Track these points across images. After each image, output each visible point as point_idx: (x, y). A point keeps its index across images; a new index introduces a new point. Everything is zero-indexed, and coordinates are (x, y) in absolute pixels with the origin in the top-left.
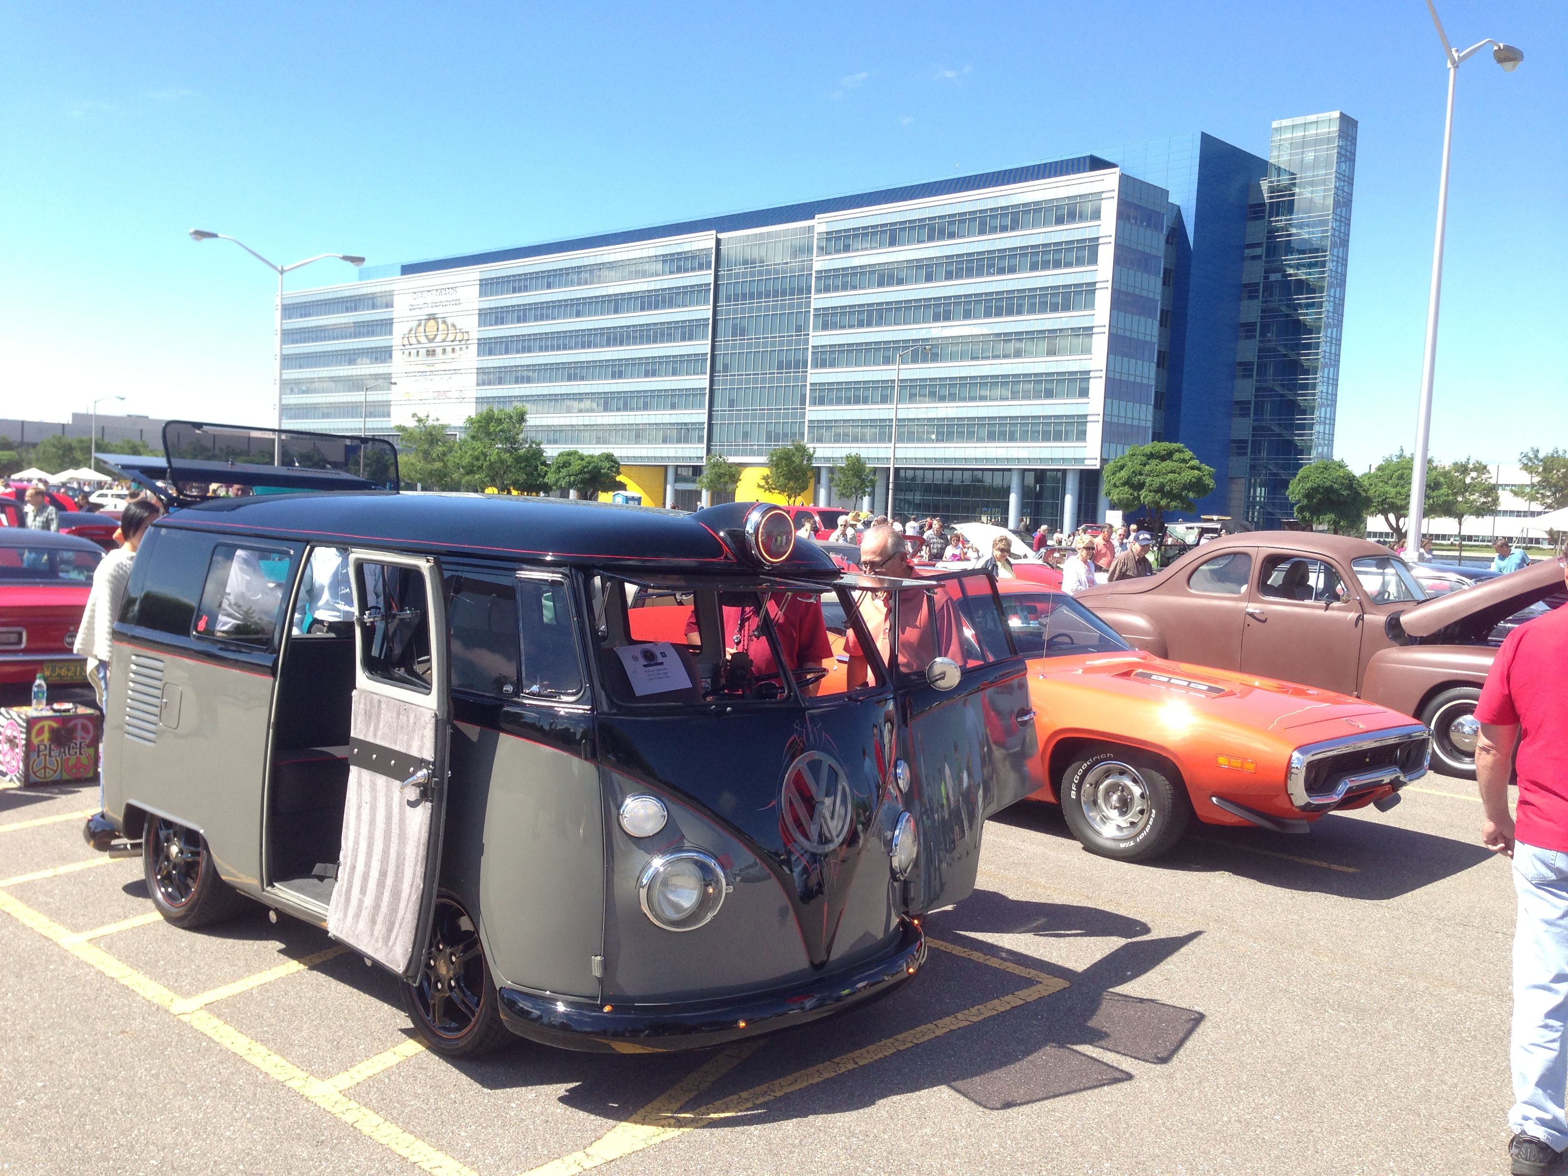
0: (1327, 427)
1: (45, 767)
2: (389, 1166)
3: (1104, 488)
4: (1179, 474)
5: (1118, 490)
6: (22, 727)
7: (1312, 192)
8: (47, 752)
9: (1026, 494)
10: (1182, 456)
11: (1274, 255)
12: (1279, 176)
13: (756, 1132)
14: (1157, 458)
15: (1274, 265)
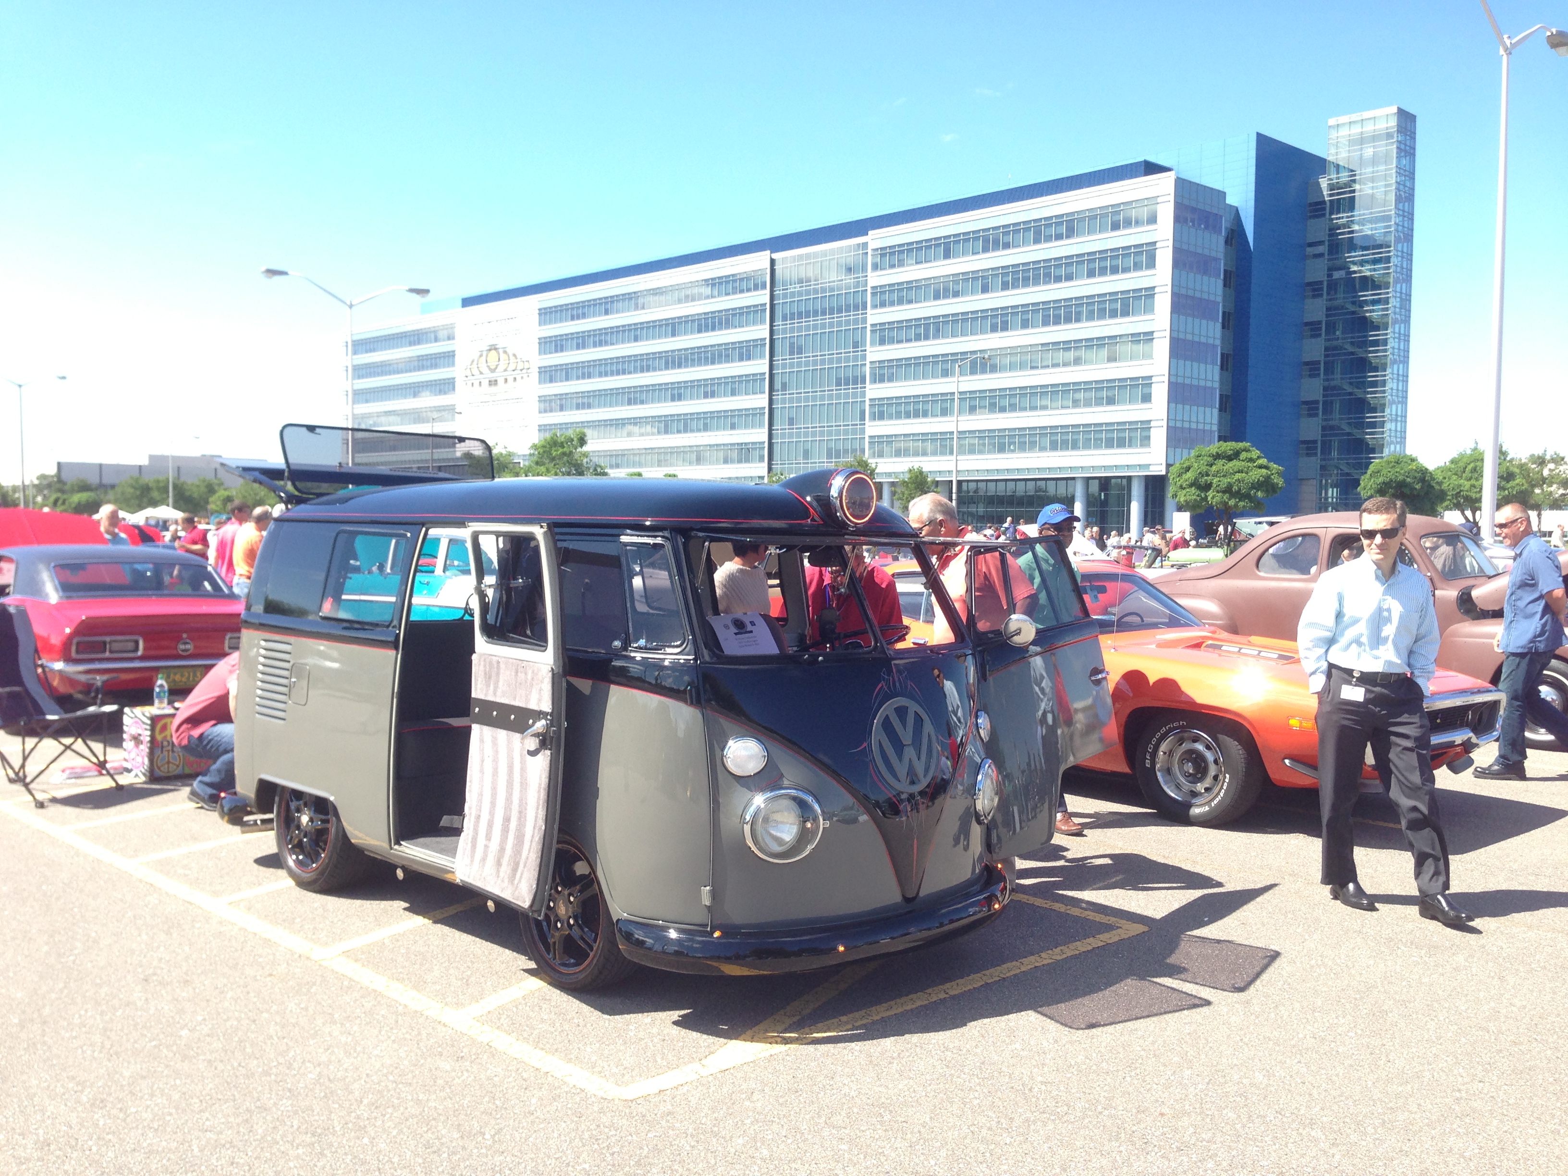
0: (1399, 424)
1: (168, 762)
2: (525, 1075)
3: (1171, 490)
4: (1247, 473)
5: (1184, 492)
6: (147, 724)
7: (1373, 188)
8: (170, 748)
9: (1090, 502)
10: (1249, 455)
11: (1337, 253)
12: (1338, 173)
13: (858, 1048)
14: (1223, 458)
15: (1338, 263)
